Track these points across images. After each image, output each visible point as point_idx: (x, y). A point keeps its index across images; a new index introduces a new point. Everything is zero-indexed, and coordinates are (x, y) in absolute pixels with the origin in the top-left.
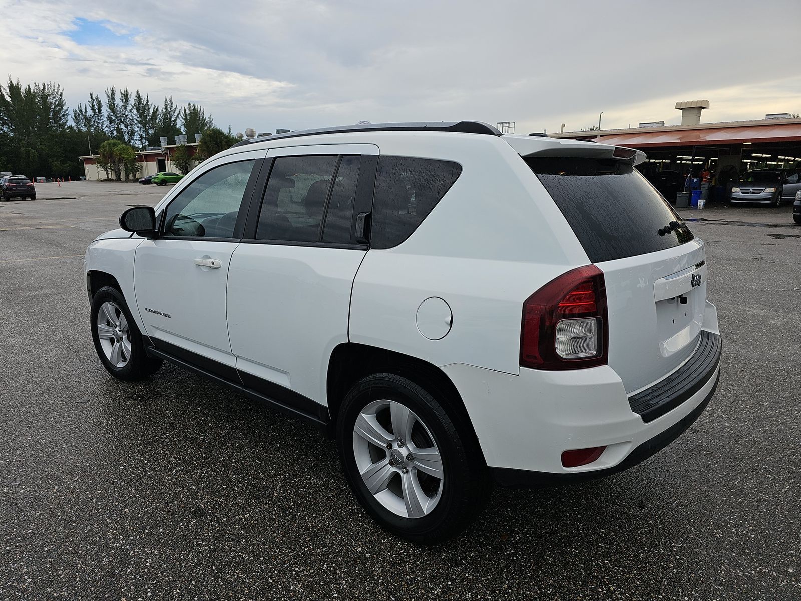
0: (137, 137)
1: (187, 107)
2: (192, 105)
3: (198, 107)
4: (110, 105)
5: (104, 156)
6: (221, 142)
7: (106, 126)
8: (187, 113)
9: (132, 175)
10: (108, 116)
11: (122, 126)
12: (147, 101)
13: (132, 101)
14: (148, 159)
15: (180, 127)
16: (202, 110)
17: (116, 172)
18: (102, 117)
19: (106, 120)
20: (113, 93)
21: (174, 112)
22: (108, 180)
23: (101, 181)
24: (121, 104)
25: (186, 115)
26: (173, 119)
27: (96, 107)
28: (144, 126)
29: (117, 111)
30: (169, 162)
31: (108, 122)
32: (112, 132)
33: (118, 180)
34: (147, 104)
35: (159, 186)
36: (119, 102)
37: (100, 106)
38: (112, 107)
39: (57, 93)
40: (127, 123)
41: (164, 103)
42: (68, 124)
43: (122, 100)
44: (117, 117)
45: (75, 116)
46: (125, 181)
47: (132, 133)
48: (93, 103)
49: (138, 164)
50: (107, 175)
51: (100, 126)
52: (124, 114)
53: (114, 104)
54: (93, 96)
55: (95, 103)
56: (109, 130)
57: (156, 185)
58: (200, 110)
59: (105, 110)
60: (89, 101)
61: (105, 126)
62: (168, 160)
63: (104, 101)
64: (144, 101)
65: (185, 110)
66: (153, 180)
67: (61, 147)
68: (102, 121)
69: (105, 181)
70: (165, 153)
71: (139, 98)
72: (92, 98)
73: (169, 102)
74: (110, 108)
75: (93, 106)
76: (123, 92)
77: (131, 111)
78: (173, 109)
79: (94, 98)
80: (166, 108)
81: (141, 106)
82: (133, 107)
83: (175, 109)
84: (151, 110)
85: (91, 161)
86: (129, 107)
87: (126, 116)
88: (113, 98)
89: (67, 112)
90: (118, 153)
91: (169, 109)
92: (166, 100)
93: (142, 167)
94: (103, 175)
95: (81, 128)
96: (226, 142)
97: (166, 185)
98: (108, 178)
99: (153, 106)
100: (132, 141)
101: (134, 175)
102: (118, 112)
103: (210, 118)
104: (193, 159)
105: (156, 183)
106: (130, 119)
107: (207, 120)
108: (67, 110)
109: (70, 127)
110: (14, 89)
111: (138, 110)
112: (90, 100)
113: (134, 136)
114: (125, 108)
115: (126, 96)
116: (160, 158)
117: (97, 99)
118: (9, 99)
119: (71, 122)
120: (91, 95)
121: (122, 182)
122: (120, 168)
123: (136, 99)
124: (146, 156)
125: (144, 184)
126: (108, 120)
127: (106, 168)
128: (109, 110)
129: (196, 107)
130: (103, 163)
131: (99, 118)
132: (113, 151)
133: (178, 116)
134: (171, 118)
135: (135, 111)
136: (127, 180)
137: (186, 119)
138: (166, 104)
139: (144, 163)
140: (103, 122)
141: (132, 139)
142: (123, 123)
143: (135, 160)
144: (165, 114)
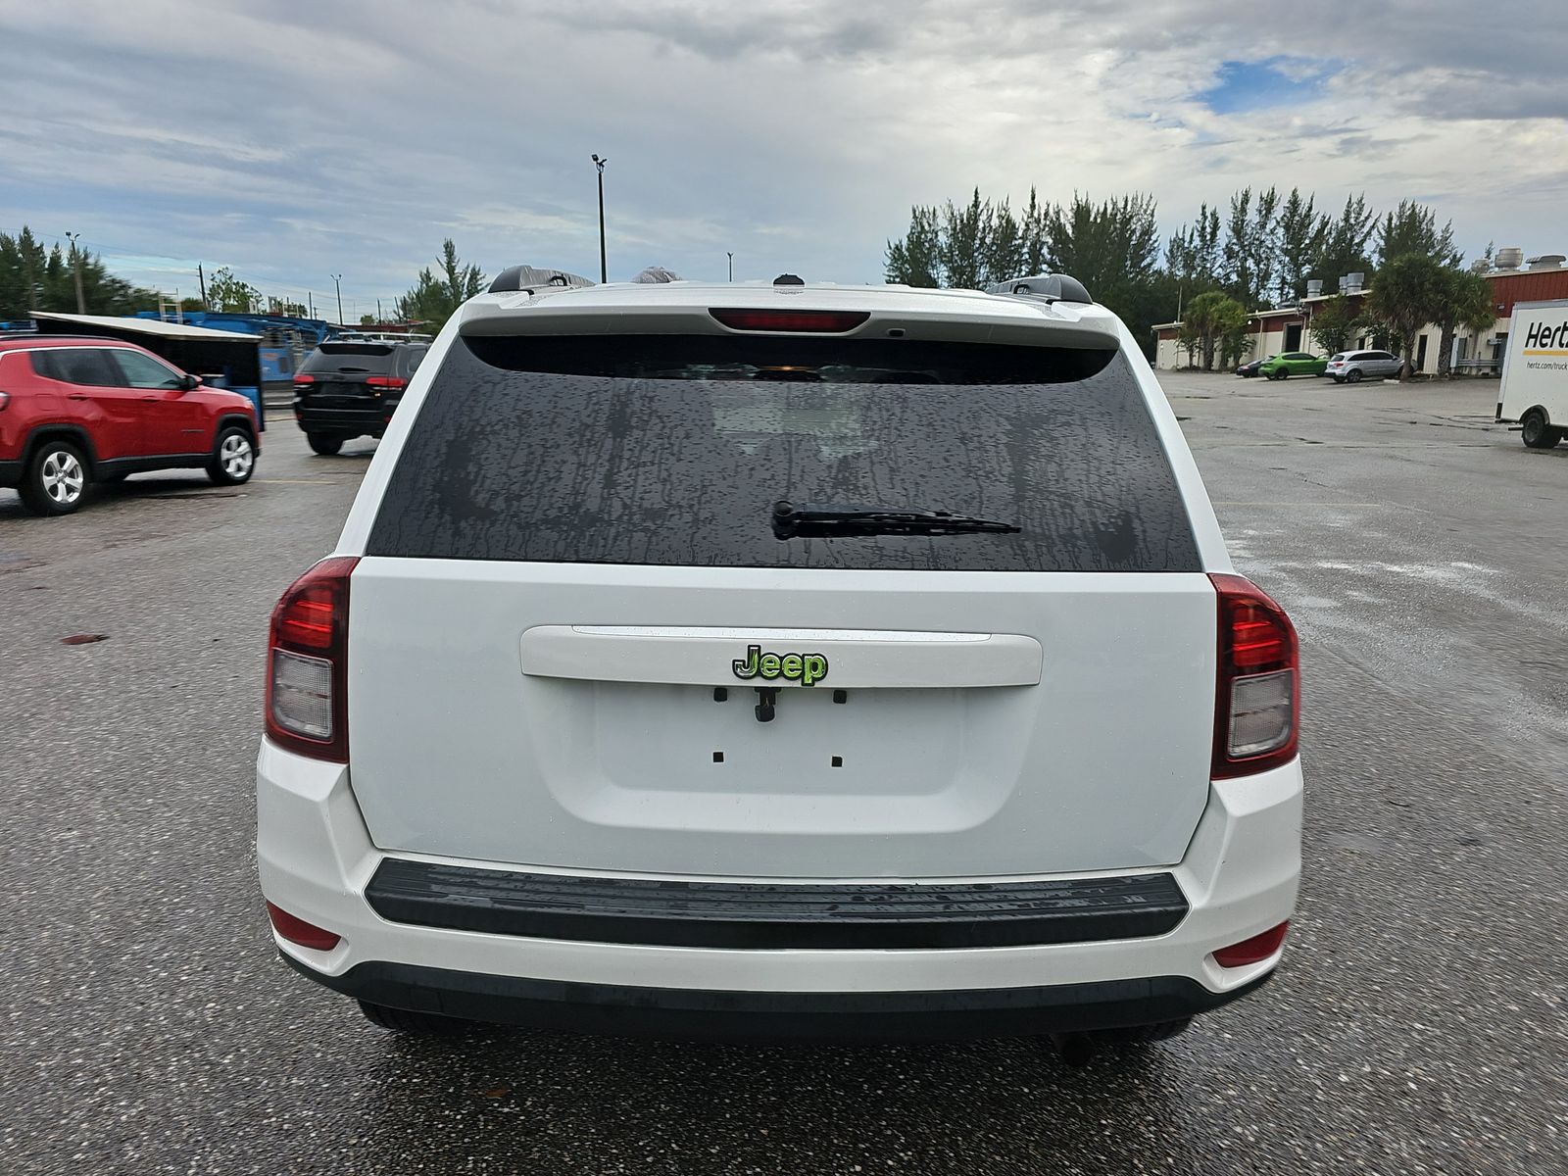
0: (1274, 282)
1: (1396, 211)
2: (1409, 205)
3: (1420, 210)
4: (1236, 223)
5: (1190, 324)
6: (1421, 284)
7: (1220, 266)
8: (1393, 225)
9: (1232, 358)
10: (1227, 246)
11: (1250, 263)
12: (1310, 208)
13: (1279, 212)
14: (1271, 326)
15: (1370, 258)
16: (1429, 216)
17: (1205, 354)
18: (1215, 249)
19: (1222, 253)
20: (1246, 200)
21: (1363, 226)
22: (1191, 369)
23: (1178, 371)
24: (1257, 219)
25: (1389, 230)
26: (1357, 241)
27: (1208, 230)
28: (1294, 260)
29: (1246, 234)
30: (1309, 331)
31: (1225, 257)
32: (1227, 277)
33: (1208, 368)
34: (1308, 215)
35: (1271, 380)
36: (1253, 216)
37: (1215, 227)
38: (1238, 229)
39: (1145, 211)
40: (1260, 257)
41: (1345, 208)
42: (1155, 267)
43: (1260, 212)
44: (1243, 247)
45: (1171, 251)
46: (1219, 371)
47: (1265, 277)
48: (1204, 223)
49: (1248, 337)
50: (1191, 359)
51: (1208, 265)
52: (1258, 239)
53: (1243, 221)
54: (1206, 210)
55: (1207, 224)
56: (1222, 273)
57: (1266, 378)
58: (1426, 215)
59: (1224, 235)
60: (1197, 221)
61: (1217, 265)
62: (1307, 328)
63: (1226, 218)
64: (1303, 210)
65: (1390, 220)
66: (1262, 368)
67: (1131, 310)
68: (1214, 256)
69: (1185, 370)
70: (1304, 313)
71: (1294, 203)
72: (1204, 214)
73: (1355, 206)
74: (1234, 230)
75: (1204, 228)
76: (1265, 195)
77: (1272, 231)
78: (1362, 218)
79: (1208, 214)
80: (1347, 219)
81: (1296, 221)
82: (1278, 223)
83: (1367, 218)
84: (1316, 225)
85: (1168, 334)
86: (1270, 226)
87: (1262, 242)
88: (1243, 210)
89: (1156, 245)
90: (1216, 315)
91: (1352, 221)
92: (1350, 202)
93: (1254, 343)
94: (1184, 360)
95: (1177, 273)
96: (1435, 284)
97: (1285, 379)
98: (1191, 364)
99: (1319, 218)
100: (1262, 291)
101: (1237, 360)
102: (1247, 237)
103: (1447, 230)
104: (1354, 324)
105: (1266, 374)
106: (1268, 248)
107: (1438, 235)
108: (1156, 241)
109: (1159, 272)
110: (1081, 212)
111: (1287, 228)
112: (1200, 218)
113: (1268, 280)
114: (1263, 226)
115: (1269, 203)
116: (1292, 324)
117: (1213, 215)
118: (1070, 231)
119: (1161, 264)
120: (1204, 208)
121: (1213, 371)
122: (1215, 345)
123: (1288, 208)
124: (1267, 320)
125: (1246, 376)
126: (1225, 253)
127: (1192, 346)
128: (1230, 233)
129: (1417, 211)
130: (1187, 338)
131: (1210, 250)
132: (1208, 314)
133: (1369, 233)
134: (1352, 237)
135: (1281, 231)
136: (1223, 368)
137: (1387, 240)
138: (1348, 211)
139: (1260, 335)
140: (1215, 258)
141: (1264, 287)
142: (1252, 256)
143: (1246, 329)
144: (1341, 233)
